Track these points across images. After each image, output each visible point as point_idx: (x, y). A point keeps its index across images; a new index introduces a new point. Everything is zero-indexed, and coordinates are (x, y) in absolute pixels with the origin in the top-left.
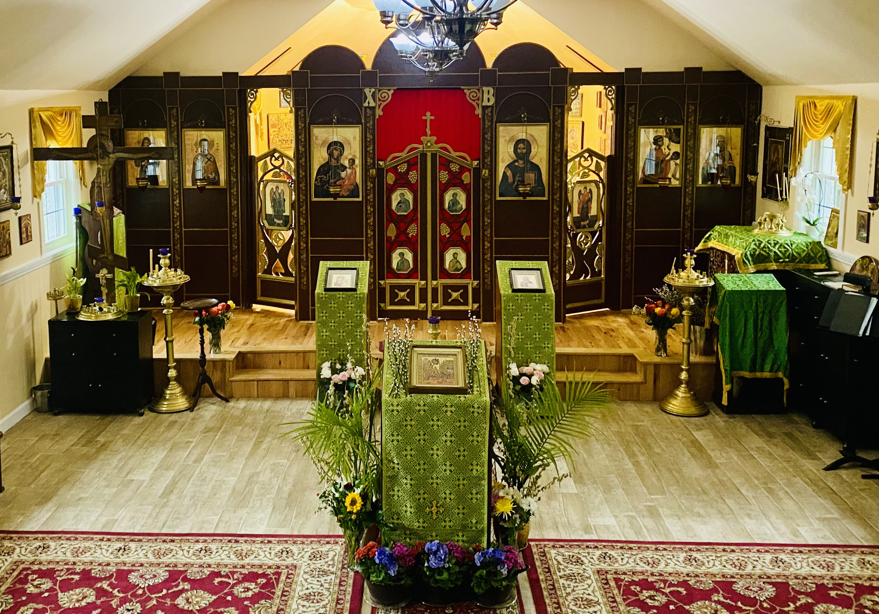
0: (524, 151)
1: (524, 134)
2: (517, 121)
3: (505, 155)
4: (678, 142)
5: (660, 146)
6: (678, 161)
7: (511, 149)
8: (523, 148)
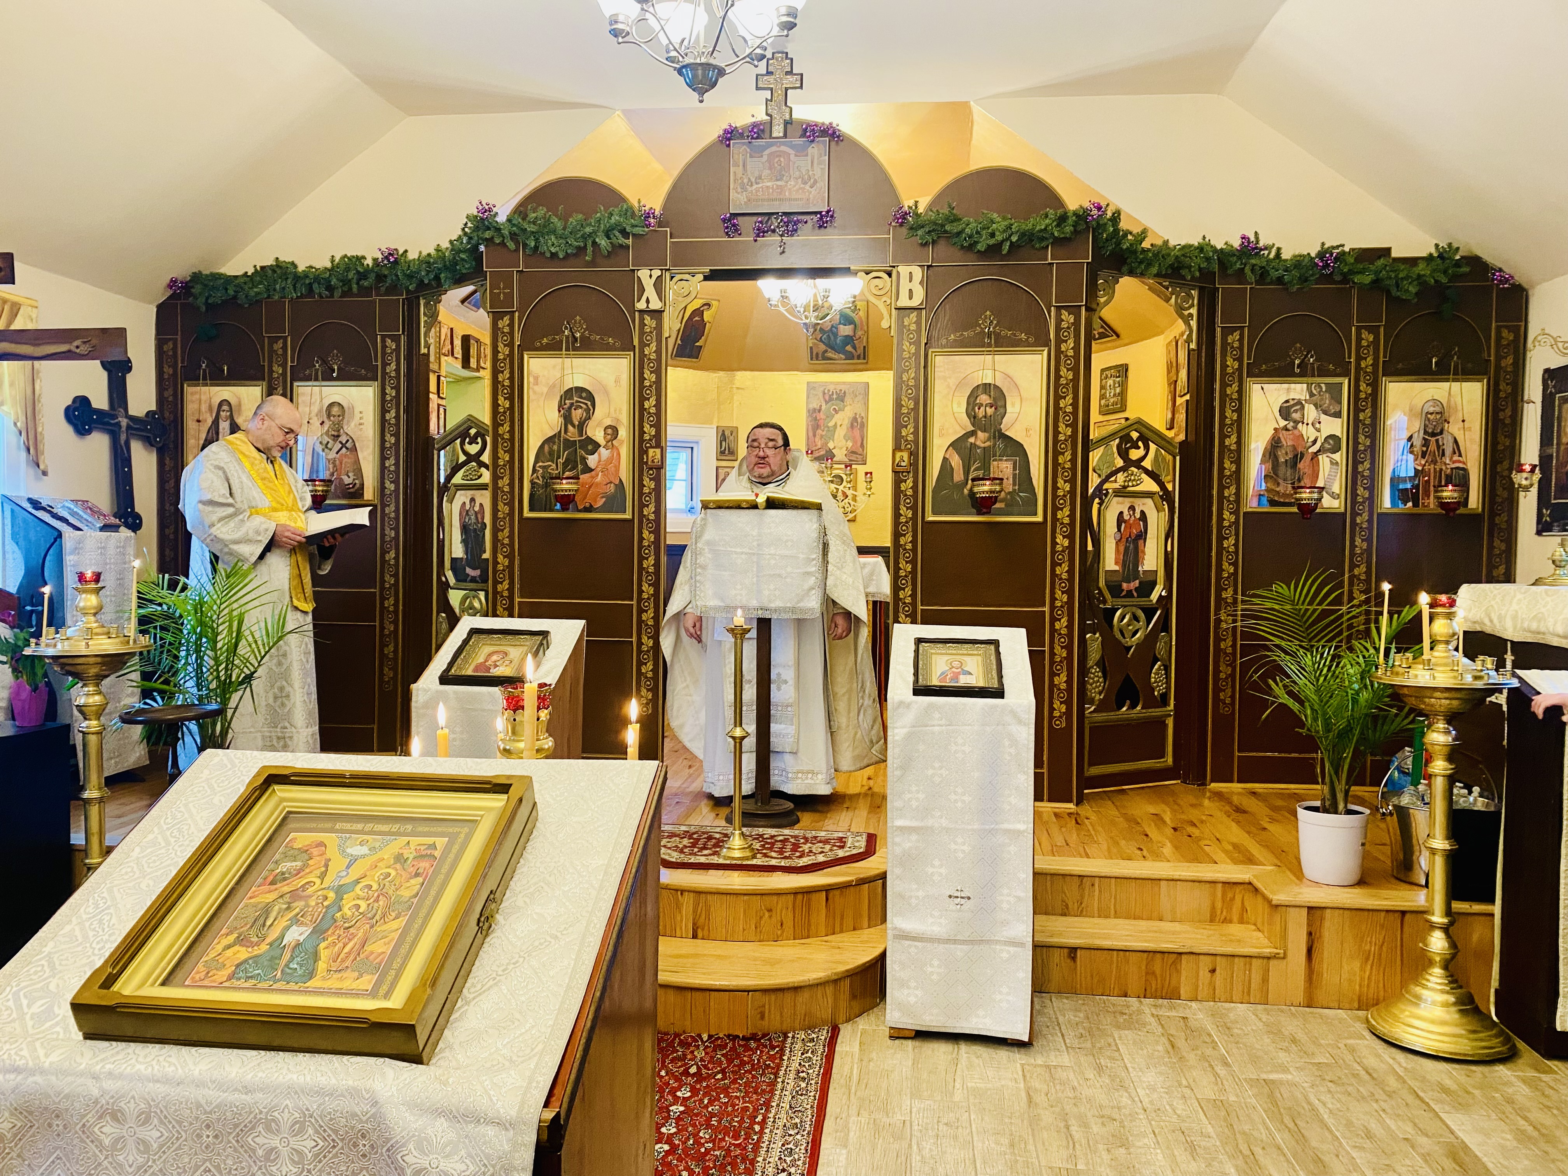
0: (990, 411)
2: (975, 342)
3: (947, 419)
4: (1338, 415)
5: (1296, 422)
6: (1337, 456)
7: (960, 407)
8: (988, 404)
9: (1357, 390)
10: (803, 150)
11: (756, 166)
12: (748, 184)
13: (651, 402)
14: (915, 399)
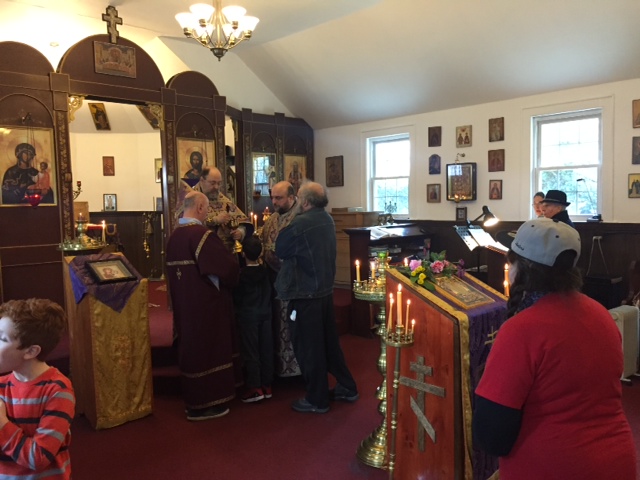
0: (198, 162)
1: (197, 148)
2: (190, 136)
3: (184, 164)
4: (274, 165)
6: (274, 179)
7: (188, 160)
8: (197, 159)
9: (278, 158)
10: (125, 51)
11: (106, 54)
12: (103, 61)
13: (64, 152)
14: (173, 156)
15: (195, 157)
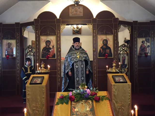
0: (106, 43)
1: (106, 38)
2: (103, 34)
3: (100, 44)
4: (149, 42)
5: (144, 44)
6: (149, 48)
7: (102, 43)
8: (105, 42)
9: (152, 39)
10: (79, 8)
11: (73, 10)
12: (72, 12)
13: (59, 42)
14: (96, 41)
15: (104, 41)
